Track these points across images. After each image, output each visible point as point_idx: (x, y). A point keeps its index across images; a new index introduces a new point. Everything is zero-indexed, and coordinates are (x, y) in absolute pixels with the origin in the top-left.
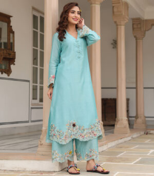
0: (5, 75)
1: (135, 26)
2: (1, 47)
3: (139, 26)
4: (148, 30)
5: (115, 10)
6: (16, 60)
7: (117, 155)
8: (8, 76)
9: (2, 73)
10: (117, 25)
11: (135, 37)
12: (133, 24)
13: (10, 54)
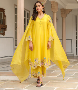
0: (2, 36)
1: (62, 12)
2: (1, 23)
3: (64, 12)
4: (68, 14)
5: (52, 6)
6: (7, 29)
7: (52, 72)
8: (4, 36)
9: (1, 35)
10: (53, 13)
11: (62, 17)
12: (61, 11)
13: (4, 26)
